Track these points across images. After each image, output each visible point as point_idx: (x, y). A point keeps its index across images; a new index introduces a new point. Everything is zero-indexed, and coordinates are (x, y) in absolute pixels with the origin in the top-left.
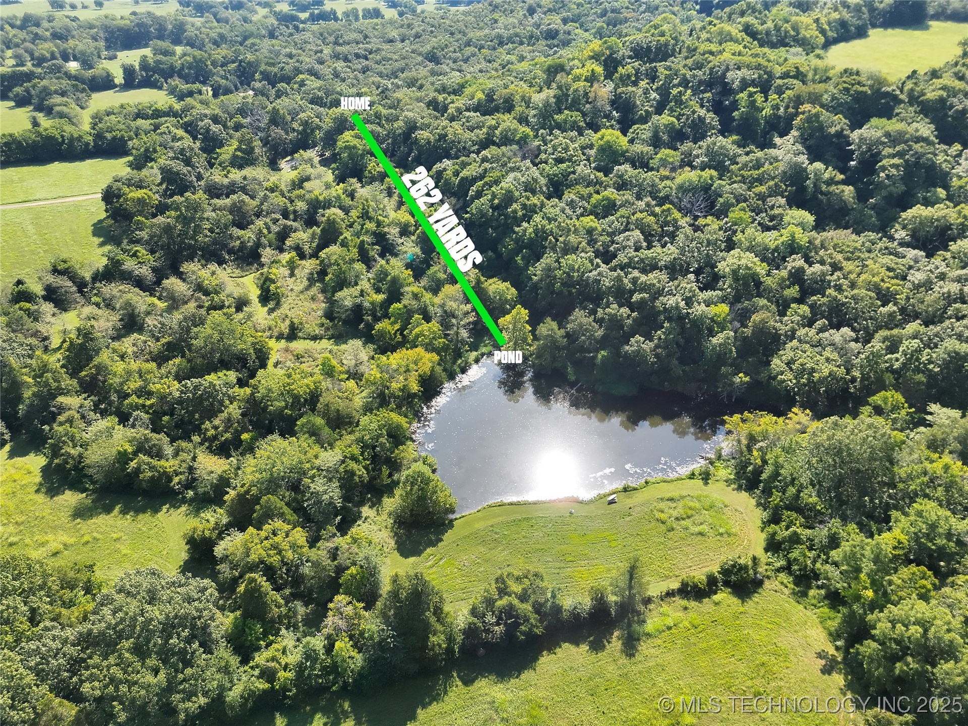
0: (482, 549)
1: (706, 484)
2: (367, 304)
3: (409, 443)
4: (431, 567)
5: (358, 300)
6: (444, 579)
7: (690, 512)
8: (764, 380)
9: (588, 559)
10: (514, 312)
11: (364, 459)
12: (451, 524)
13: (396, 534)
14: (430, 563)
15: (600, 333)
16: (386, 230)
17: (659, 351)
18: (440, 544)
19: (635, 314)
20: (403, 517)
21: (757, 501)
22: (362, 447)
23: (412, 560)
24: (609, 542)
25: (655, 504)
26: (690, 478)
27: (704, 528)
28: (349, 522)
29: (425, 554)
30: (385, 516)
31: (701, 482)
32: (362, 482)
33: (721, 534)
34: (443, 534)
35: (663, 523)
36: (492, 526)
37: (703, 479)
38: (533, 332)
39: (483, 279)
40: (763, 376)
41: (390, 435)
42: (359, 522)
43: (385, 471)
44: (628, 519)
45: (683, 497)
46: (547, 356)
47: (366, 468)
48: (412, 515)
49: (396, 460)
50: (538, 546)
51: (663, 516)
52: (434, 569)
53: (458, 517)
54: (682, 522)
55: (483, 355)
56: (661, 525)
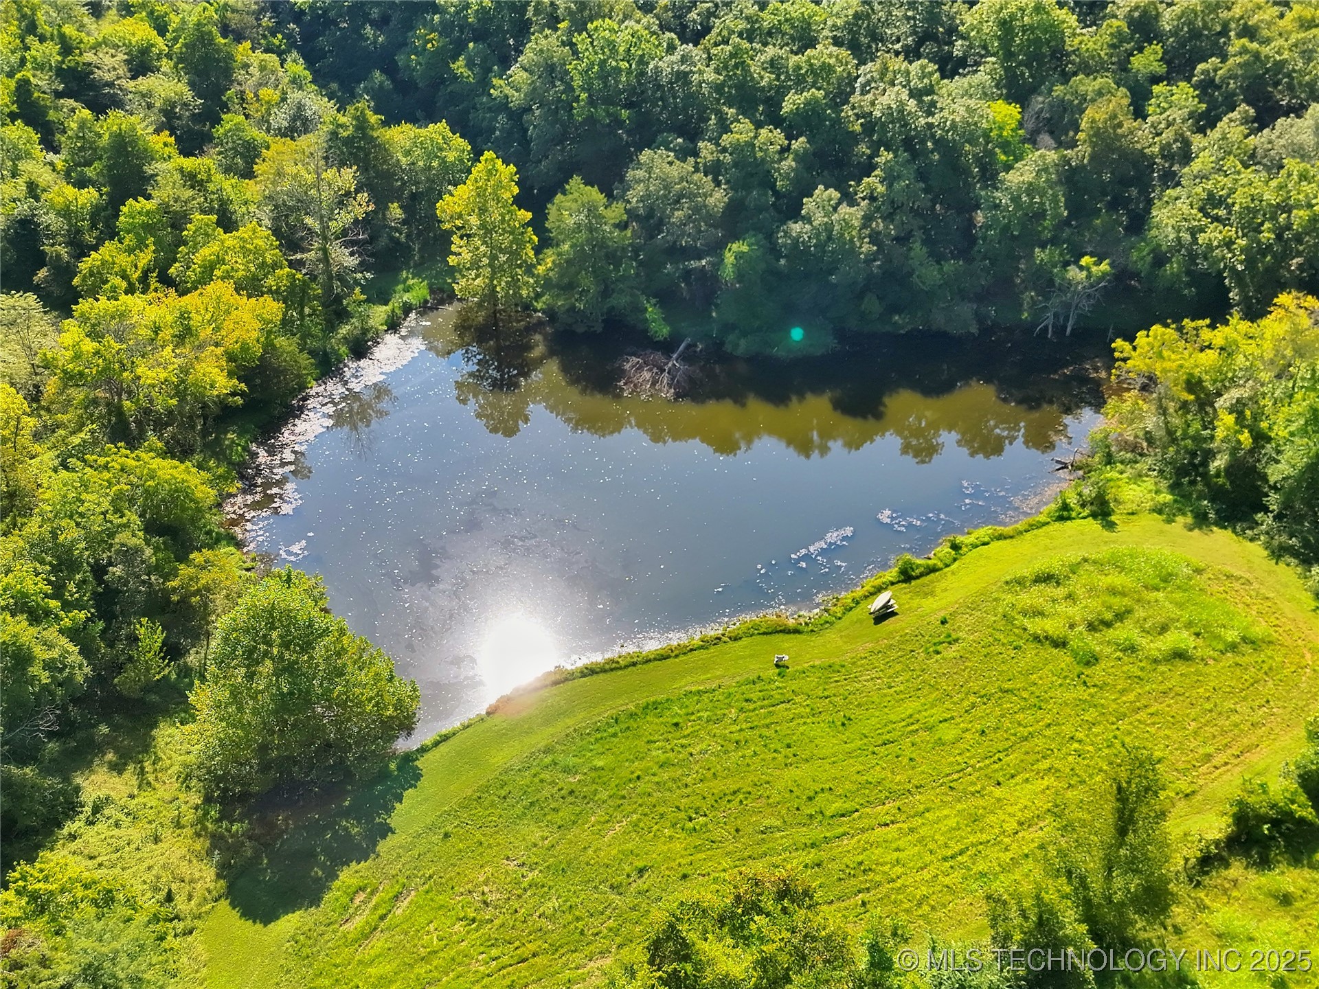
0: (534, 833)
1: (1110, 526)
2: (50, 220)
3: (226, 549)
4: (367, 935)
5: (22, 209)
6: (421, 969)
7: (1119, 603)
8: (1144, 266)
9: (893, 795)
10: (479, 170)
11: (67, 606)
12: (408, 770)
13: (217, 841)
14: (358, 922)
15: (718, 198)
16: (89, 57)
17: (879, 225)
18: (383, 846)
19: (799, 144)
20: (237, 780)
21: (1267, 546)
22: (55, 570)
23: (289, 923)
24: (930, 729)
25: (1009, 598)
26: (1061, 519)
27: (1178, 638)
28: (29, 832)
29: (334, 895)
30: (168, 788)
31: (1094, 526)
32: (67, 683)
33: (1233, 647)
34: (389, 810)
35: (1060, 644)
36: (548, 750)
37: (1094, 515)
38: (538, 224)
39: (373, 119)
40: (1139, 256)
41: (152, 528)
42: (70, 827)
43: (150, 635)
44: (951, 652)
45: (1074, 568)
46: (587, 281)
47: (74, 634)
48: (265, 767)
49: (184, 600)
50: (719, 786)
51: (1051, 626)
52: (378, 943)
53: (428, 741)
54: (1111, 634)
55: (407, 309)
56: (1055, 651)
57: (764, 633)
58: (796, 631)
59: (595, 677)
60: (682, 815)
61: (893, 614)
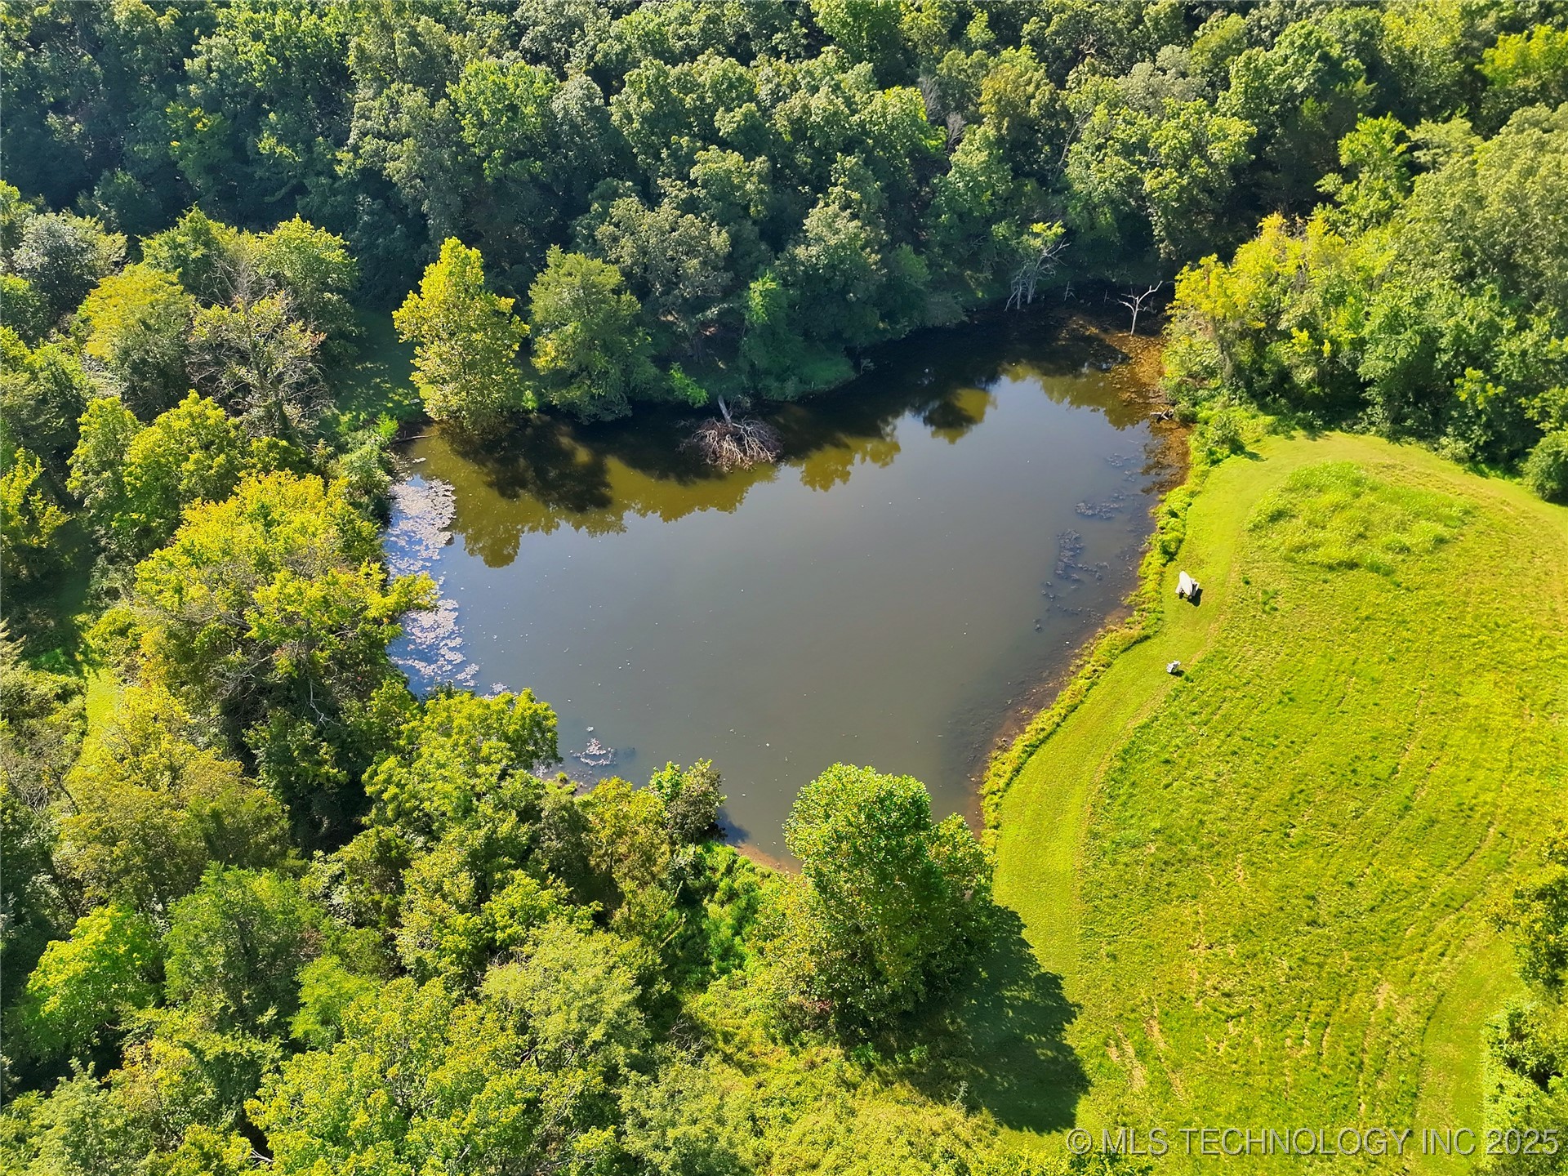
1: (1255, 456)
18: (1071, 996)
26: (1215, 462)
27: (1423, 528)
29: (1091, 1064)
31: (1243, 460)
34: (1031, 960)
35: (1354, 565)
36: (1095, 835)
37: (1234, 452)
44: (1284, 605)
50: (1272, 797)
56: (1354, 572)
57: (1126, 650)
58: (1147, 638)
59: (1040, 751)
60: (1275, 836)
61: (1200, 591)
